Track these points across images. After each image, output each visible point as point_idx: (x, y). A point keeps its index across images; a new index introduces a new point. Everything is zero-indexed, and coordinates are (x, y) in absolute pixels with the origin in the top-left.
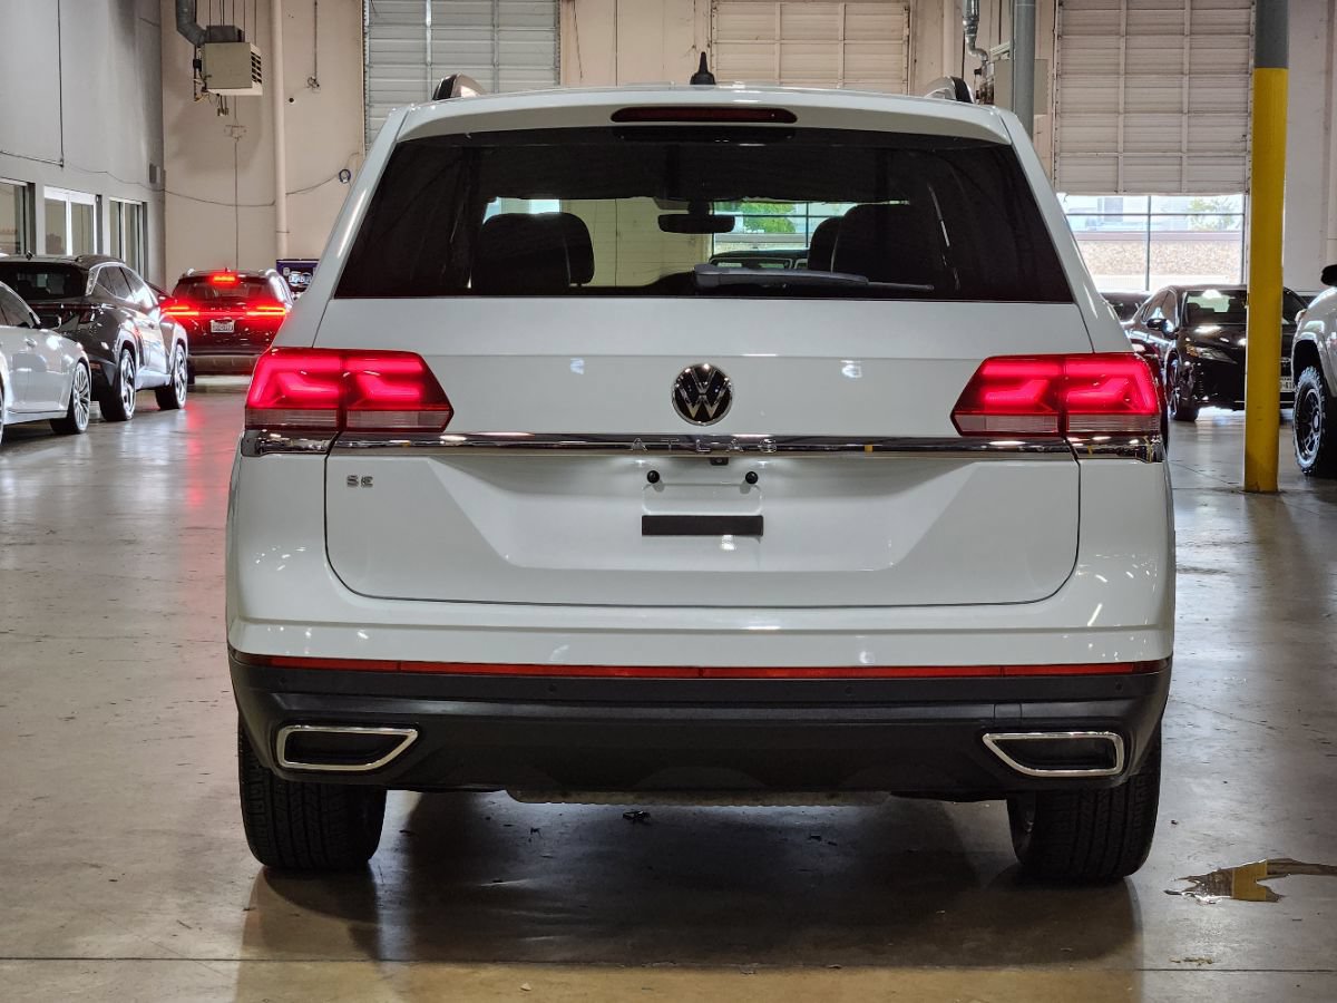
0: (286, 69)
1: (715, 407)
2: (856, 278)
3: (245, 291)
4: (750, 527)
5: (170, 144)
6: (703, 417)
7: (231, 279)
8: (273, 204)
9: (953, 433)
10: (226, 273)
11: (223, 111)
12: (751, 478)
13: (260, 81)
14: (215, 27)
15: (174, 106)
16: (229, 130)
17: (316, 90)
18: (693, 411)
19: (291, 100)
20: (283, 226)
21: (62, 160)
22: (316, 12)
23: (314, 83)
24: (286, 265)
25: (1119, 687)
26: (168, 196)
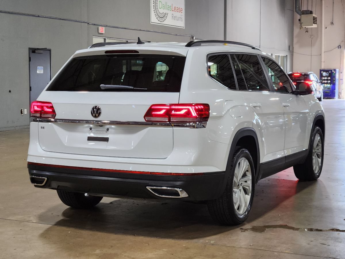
0: (325, 20)
1: (98, 114)
2: (131, 87)
3: (302, 78)
4: (106, 140)
5: (295, 40)
6: (95, 117)
7: (299, 75)
8: (321, 55)
9: (144, 121)
10: (298, 73)
11: (307, 31)
12: (108, 130)
13: (316, 24)
14: (304, 10)
15: (296, 31)
16: (310, 36)
17: (333, 25)
18: (94, 115)
19: (326, 28)
20: (323, 60)
21: (260, 46)
22: (333, 5)
23: (332, 23)
24: (322, 70)
25: (179, 179)
26: (294, 54)
